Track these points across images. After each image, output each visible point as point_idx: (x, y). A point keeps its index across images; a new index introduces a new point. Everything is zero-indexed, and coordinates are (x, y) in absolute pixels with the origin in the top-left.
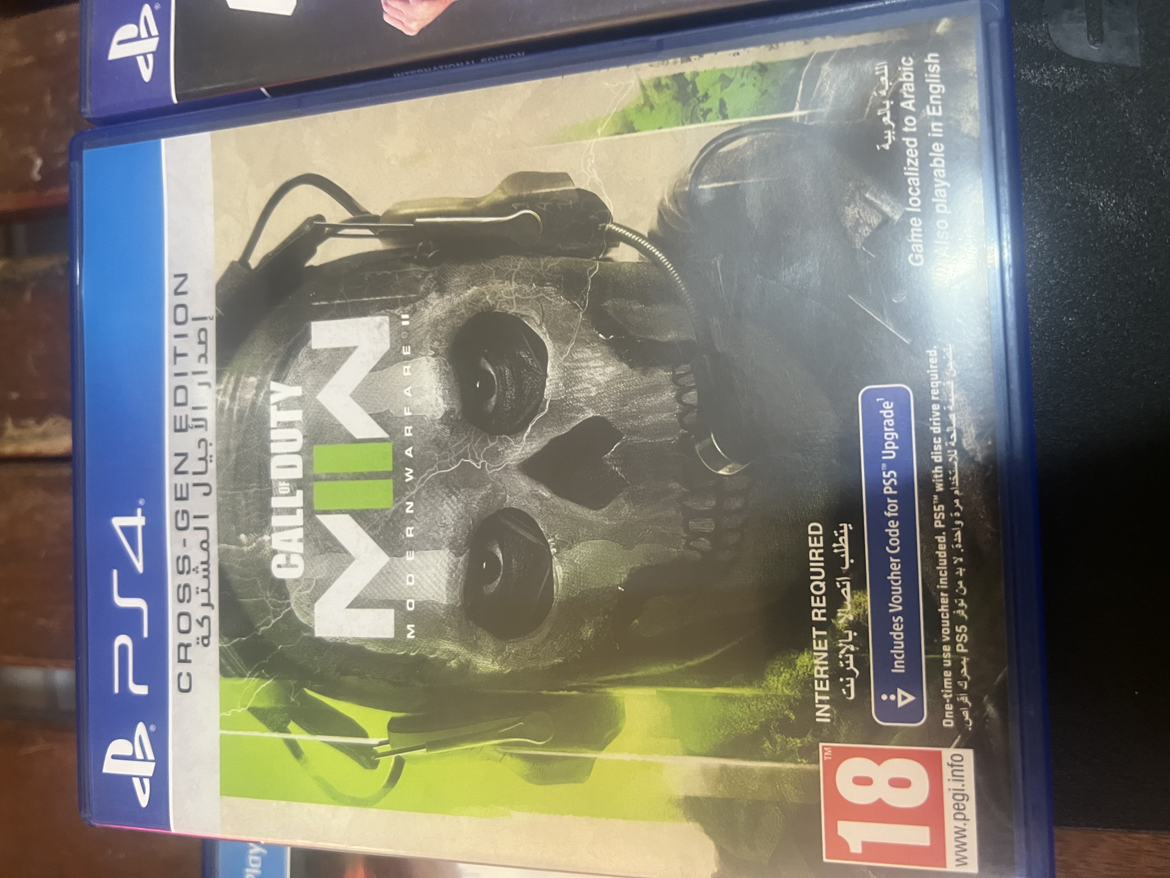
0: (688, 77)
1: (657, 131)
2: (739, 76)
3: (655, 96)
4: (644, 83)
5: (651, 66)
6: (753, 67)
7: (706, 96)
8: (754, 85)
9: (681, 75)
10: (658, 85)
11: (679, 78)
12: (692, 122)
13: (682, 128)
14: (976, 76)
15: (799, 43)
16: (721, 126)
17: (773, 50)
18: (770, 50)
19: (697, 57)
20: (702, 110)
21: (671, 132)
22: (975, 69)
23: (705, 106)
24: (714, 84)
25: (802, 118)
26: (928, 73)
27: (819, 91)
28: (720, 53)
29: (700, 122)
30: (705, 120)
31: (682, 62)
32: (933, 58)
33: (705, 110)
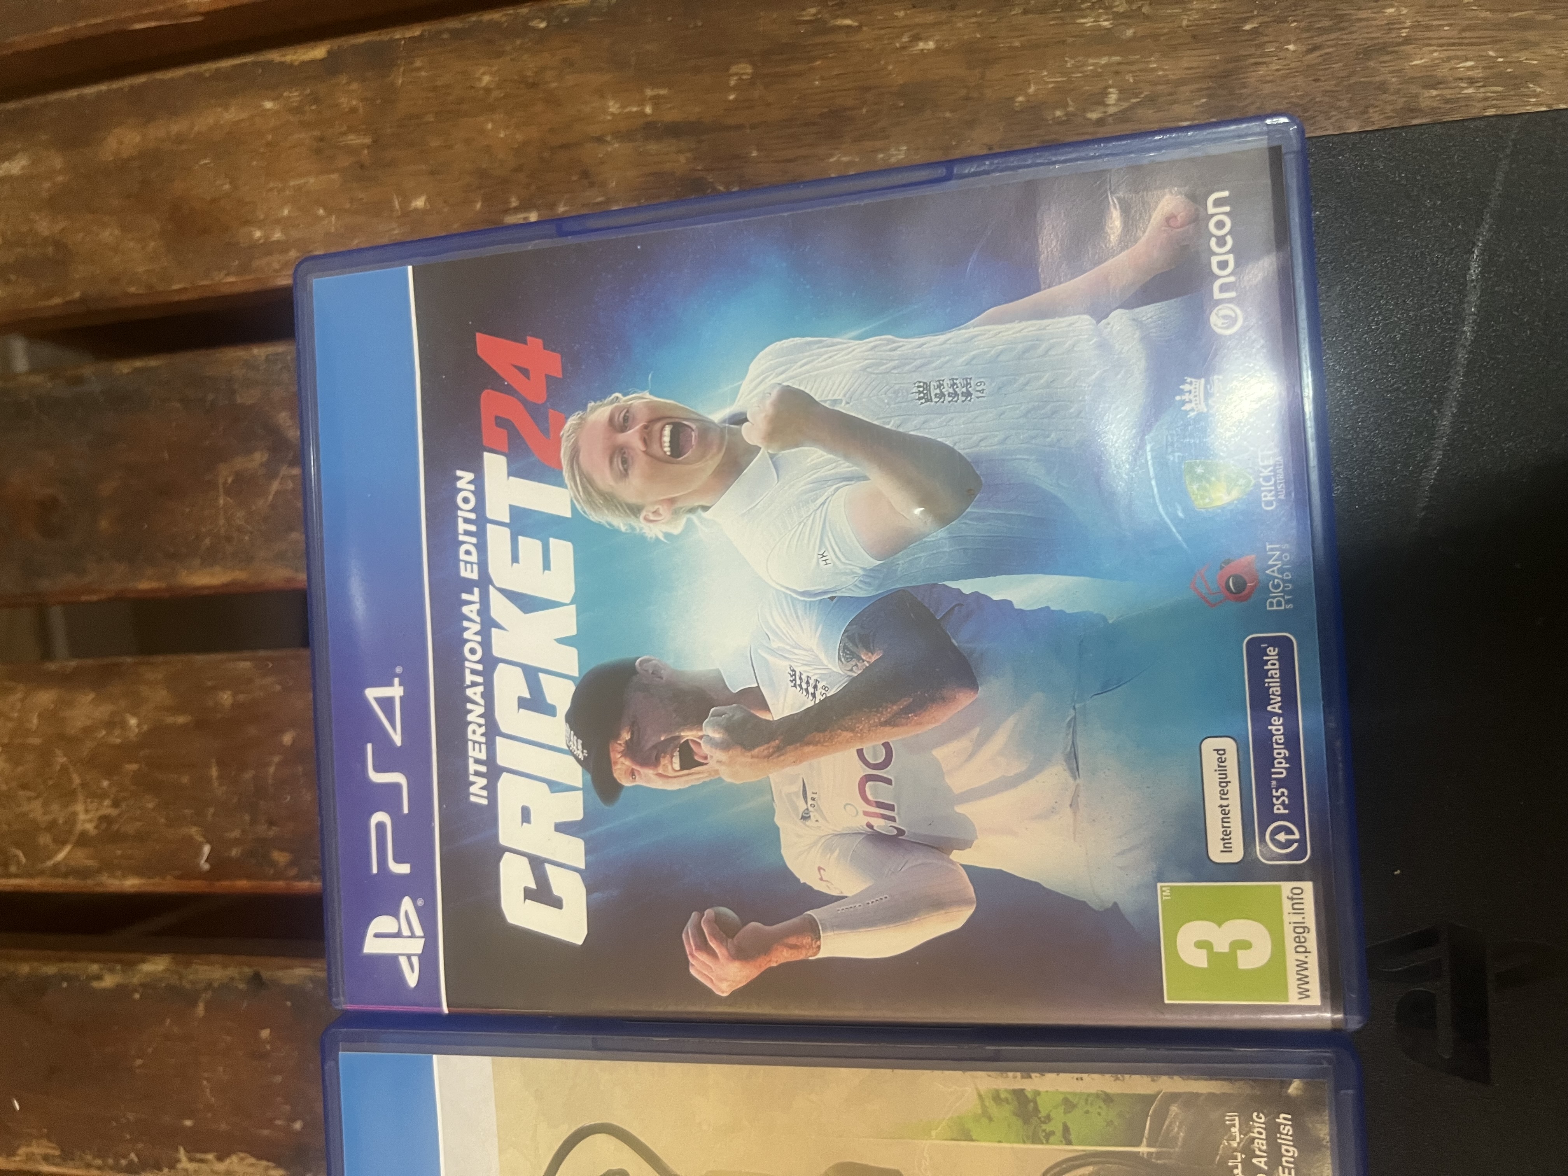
0: (1030, 1096)
1: (997, 1145)
2: (1082, 1102)
3: (993, 1109)
4: (982, 1093)
5: (989, 1076)
6: (1097, 1096)
7: (1048, 1118)
8: (1099, 1114)
9: (1022, 1091)
10: (997, 1097)
11: (1019, 1094)
12: (1033, 1142)
13: (1022, 1146)
14: (1329, 1144)
15: (1146, 1079)
16: (1064, 1150)
17: (1118, 1082)
18: (1115, 1080)
19: (1038, 1075)
20: (1044, 1131)
21: (1012, 1148)
22: (1328, 1138)
23: (1048, 1127)
24: (1056, 1107)
25: (1150, 1154)
26: (1281, 1133)
27: (1169, 1130)
28: (1063, 1075)
29: (1042, 1143)
30: (1047, 1143)
31: (1022, 1077)
32: (1285, 1119)
33: (1047, 1131)
